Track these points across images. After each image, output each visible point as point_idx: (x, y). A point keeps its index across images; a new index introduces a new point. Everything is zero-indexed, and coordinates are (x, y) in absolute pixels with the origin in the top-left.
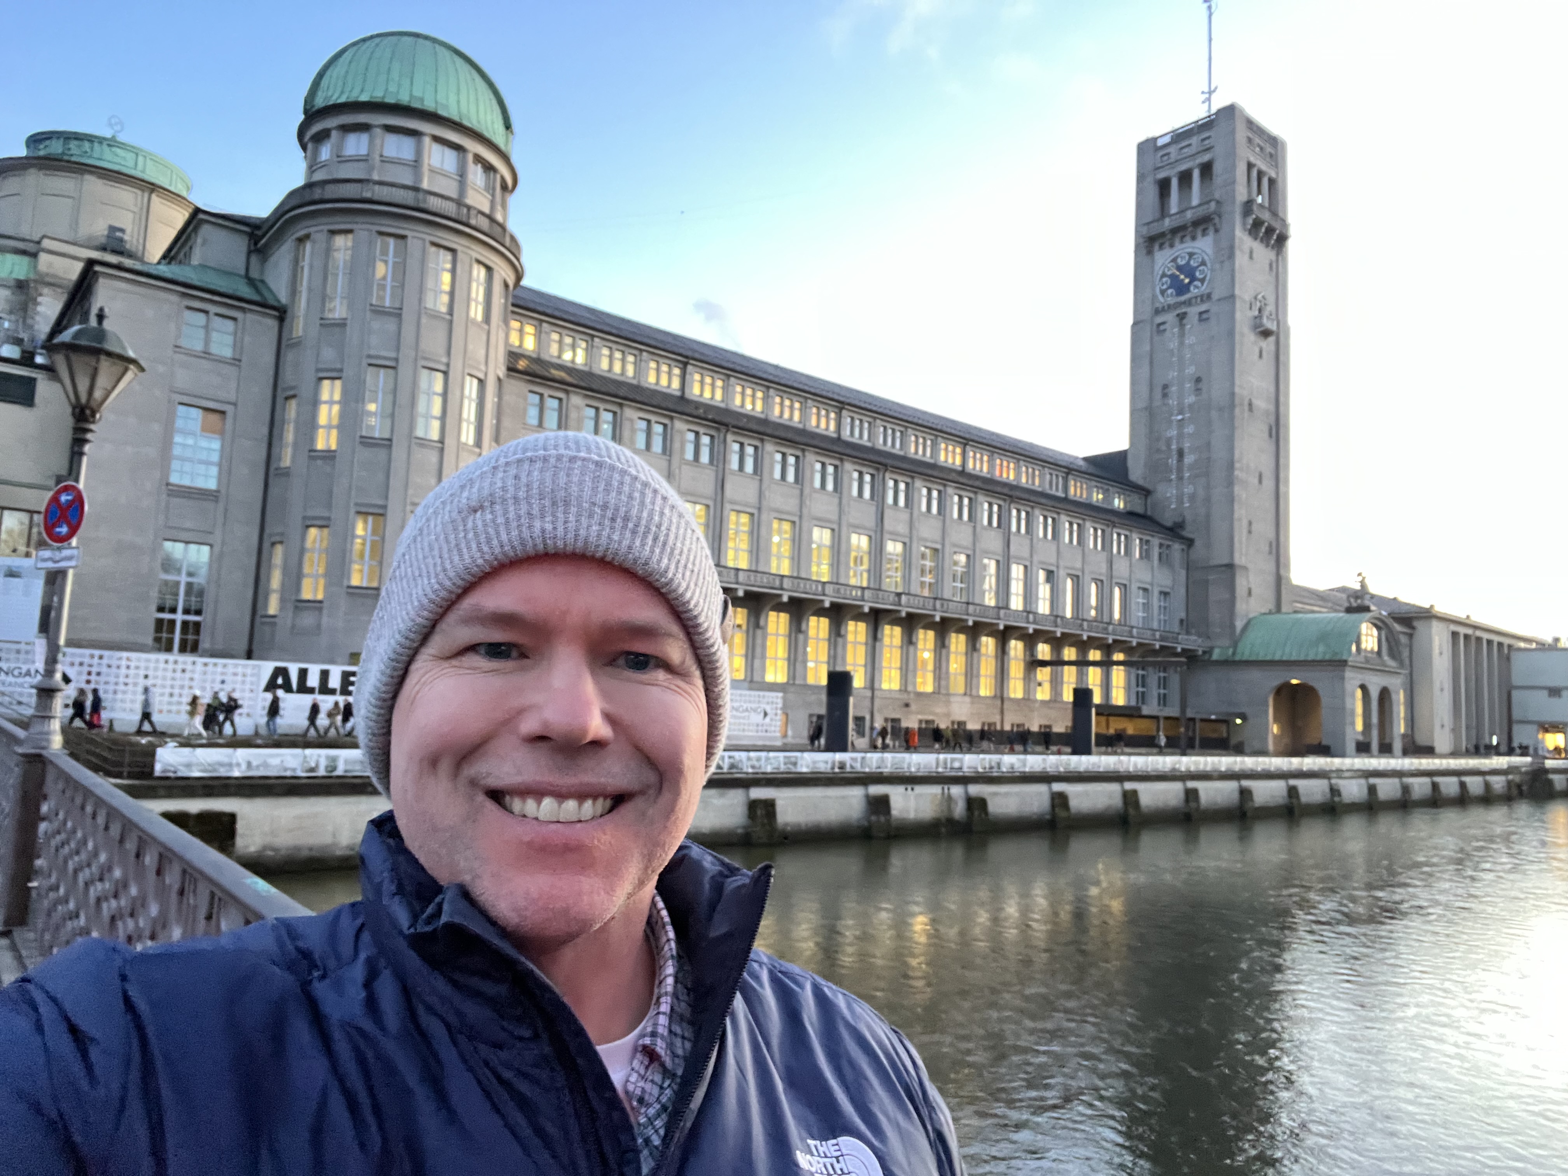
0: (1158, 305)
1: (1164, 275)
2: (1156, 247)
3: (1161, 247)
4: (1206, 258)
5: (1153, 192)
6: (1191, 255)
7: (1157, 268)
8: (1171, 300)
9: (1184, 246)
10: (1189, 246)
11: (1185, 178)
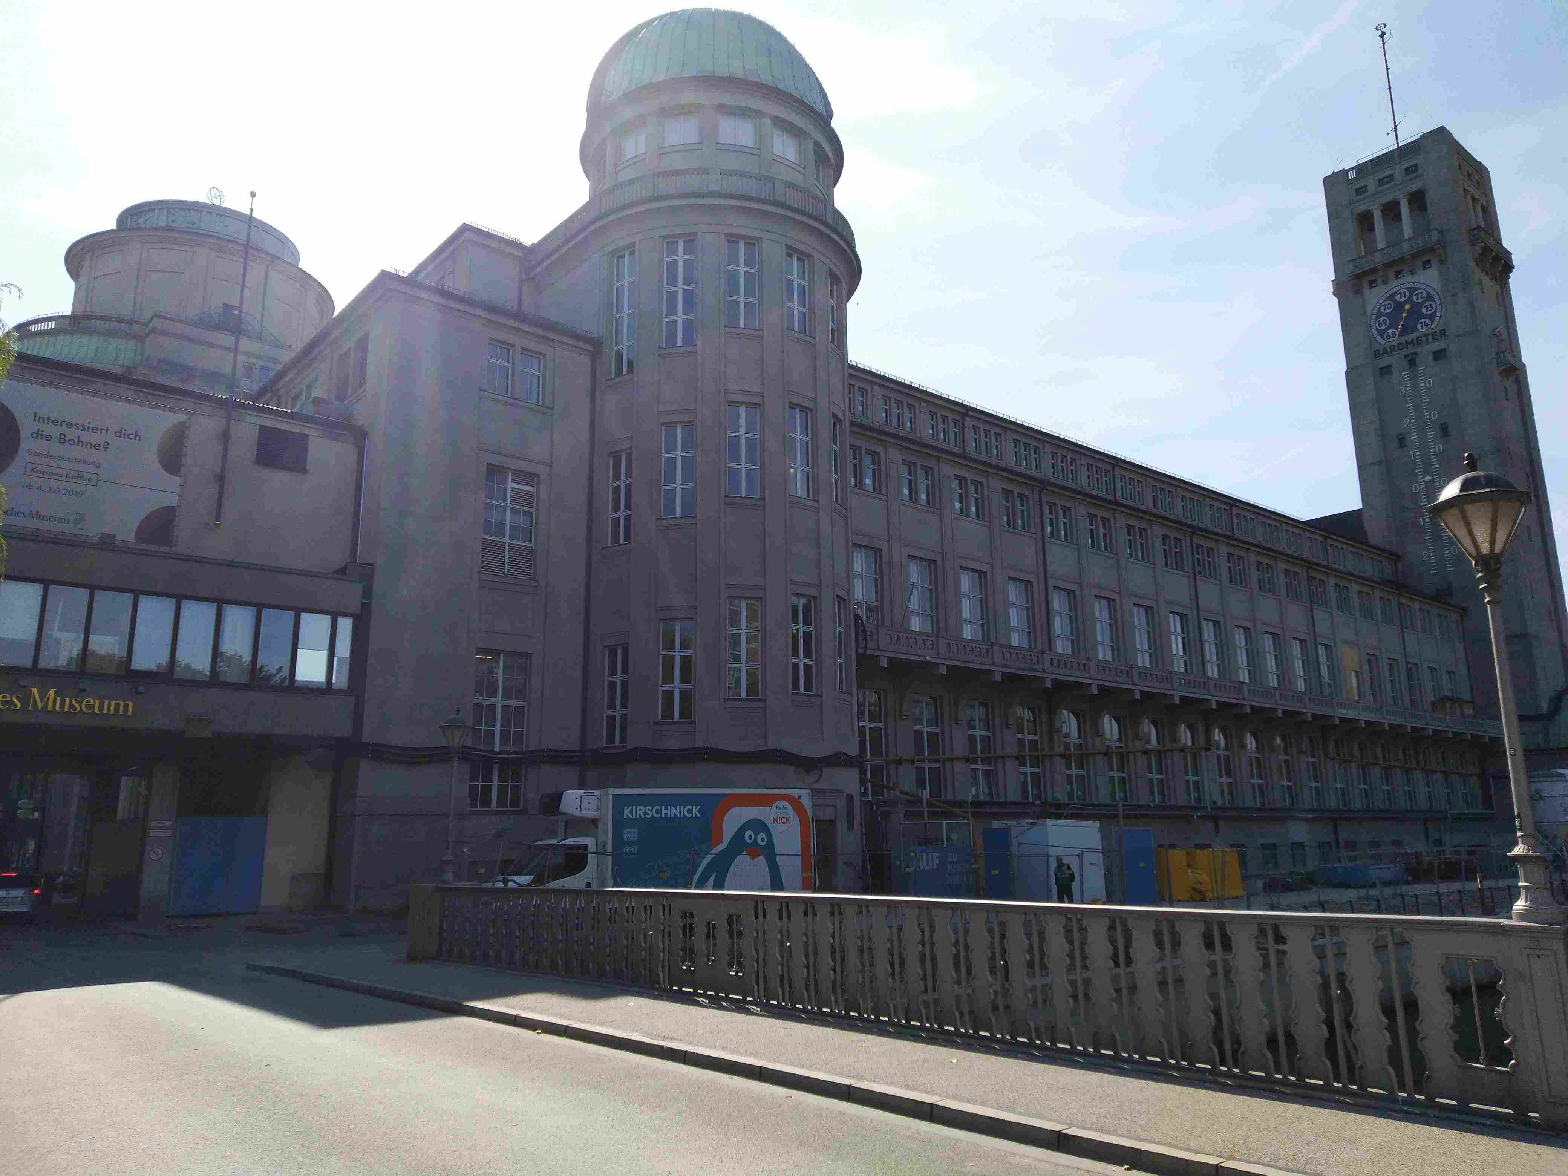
0: (1378, 347)
1: (1379, 314)
2: (1365, 284)
3: (1372, 283)
4: (1432, 292)
5: (1351, 228)
6: (1412, 291)
7: (1369, 308)
8: (1395, 341)
9: (1400, 281)
10: (1408, 280)
11: (1391, 211)
